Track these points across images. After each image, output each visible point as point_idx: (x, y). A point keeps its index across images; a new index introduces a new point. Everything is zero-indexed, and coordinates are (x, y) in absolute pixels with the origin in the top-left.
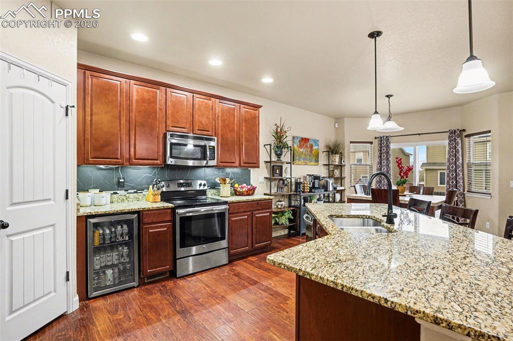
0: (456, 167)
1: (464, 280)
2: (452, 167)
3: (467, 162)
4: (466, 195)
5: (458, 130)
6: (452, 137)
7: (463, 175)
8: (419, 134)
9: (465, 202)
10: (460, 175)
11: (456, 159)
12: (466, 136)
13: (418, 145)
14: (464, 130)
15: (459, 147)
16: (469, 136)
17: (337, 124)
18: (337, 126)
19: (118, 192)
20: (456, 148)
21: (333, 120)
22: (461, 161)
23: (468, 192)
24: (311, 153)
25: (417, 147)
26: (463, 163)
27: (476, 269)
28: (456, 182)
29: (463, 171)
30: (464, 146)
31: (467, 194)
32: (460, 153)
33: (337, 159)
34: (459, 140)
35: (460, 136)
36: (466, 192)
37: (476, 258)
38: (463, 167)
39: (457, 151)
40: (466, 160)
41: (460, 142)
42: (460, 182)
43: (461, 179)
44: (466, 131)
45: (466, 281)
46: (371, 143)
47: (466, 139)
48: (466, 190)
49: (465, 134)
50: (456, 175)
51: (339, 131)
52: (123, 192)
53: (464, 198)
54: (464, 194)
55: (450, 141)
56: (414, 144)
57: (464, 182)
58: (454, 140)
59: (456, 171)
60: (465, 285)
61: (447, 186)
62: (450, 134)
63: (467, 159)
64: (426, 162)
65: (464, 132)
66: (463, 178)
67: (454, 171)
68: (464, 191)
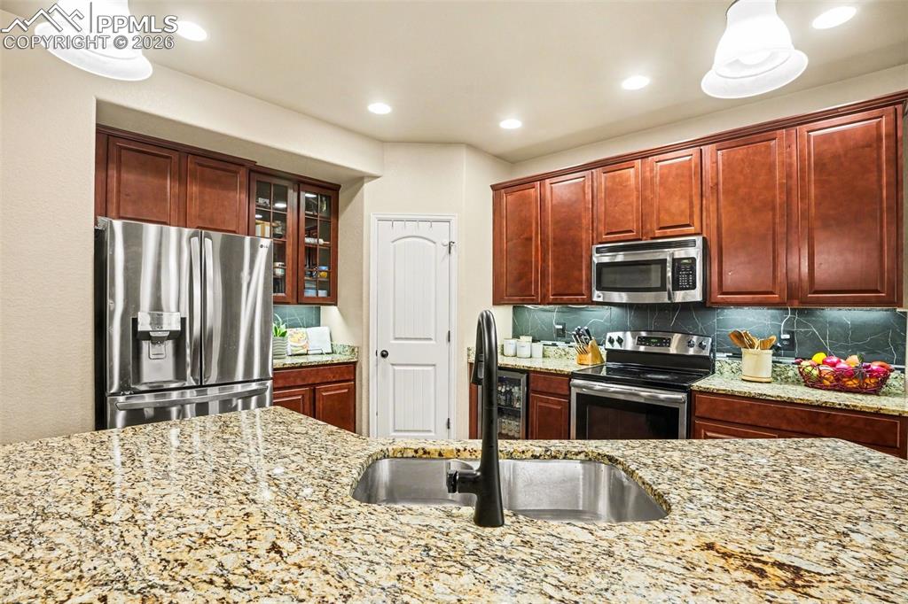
1: (68, 469)
19: (558, 343)
27: (60, 492)
37: (75, 519)
45: (62, 468)
52: (563, 343)
60: (61, 463)
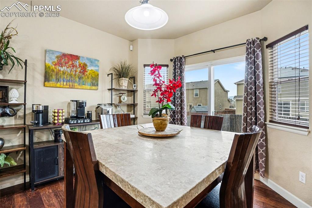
0: (255, 88)
2: (251, 89)
3: (270, 81)
4: (267, 125)
5: (258, 38)
6: (250, 48)
7: (264, 98)
8: (213, 51)
9: (266, 135)
10: (260, 99)
11: (255, 78)
12: (268, 47)
13: (212, 65)
14: (265, 39)
15: (259, 62)
16: (271, 46)
17: (131, 46)
18: (131, 49)
20: (255, 62)
21: (128, 42)
22: (261, 79)
23: (271, 121)
24: (84, 74)
25: (212, 68)
26: (264, 83)
28: (256, 109)
29: (264, 93)
30: (265, 59)
31: (270, 125)
32: (261, 69)
33: (125, 83)
34: (258, 52)
35: (260, 46)
36: (268, 122)
38: (264, 88)
39: (257, 67)
40: (269, 79)
41: (260, 54)
42: (260, 109)
43: (262, 104)
44: (268, 39)
46: (167, 66)
47: (268, 51)
48: (268, 119)
49: (266, 43)
50: (255, 98)
51: (133, 53)
53: (265, 130)
54: (265, 125)
55: (248, 54)
56: (208, 63)
57: (265, 109)
58: (252, 53)
59: (256, 93)
61: (244, 115)
62: (248, 45)
63: (270, 77)
64: (236, 95)
65: (265, 42)
66: (265, 104)
67: (253, 93)
68: (265, 121)
